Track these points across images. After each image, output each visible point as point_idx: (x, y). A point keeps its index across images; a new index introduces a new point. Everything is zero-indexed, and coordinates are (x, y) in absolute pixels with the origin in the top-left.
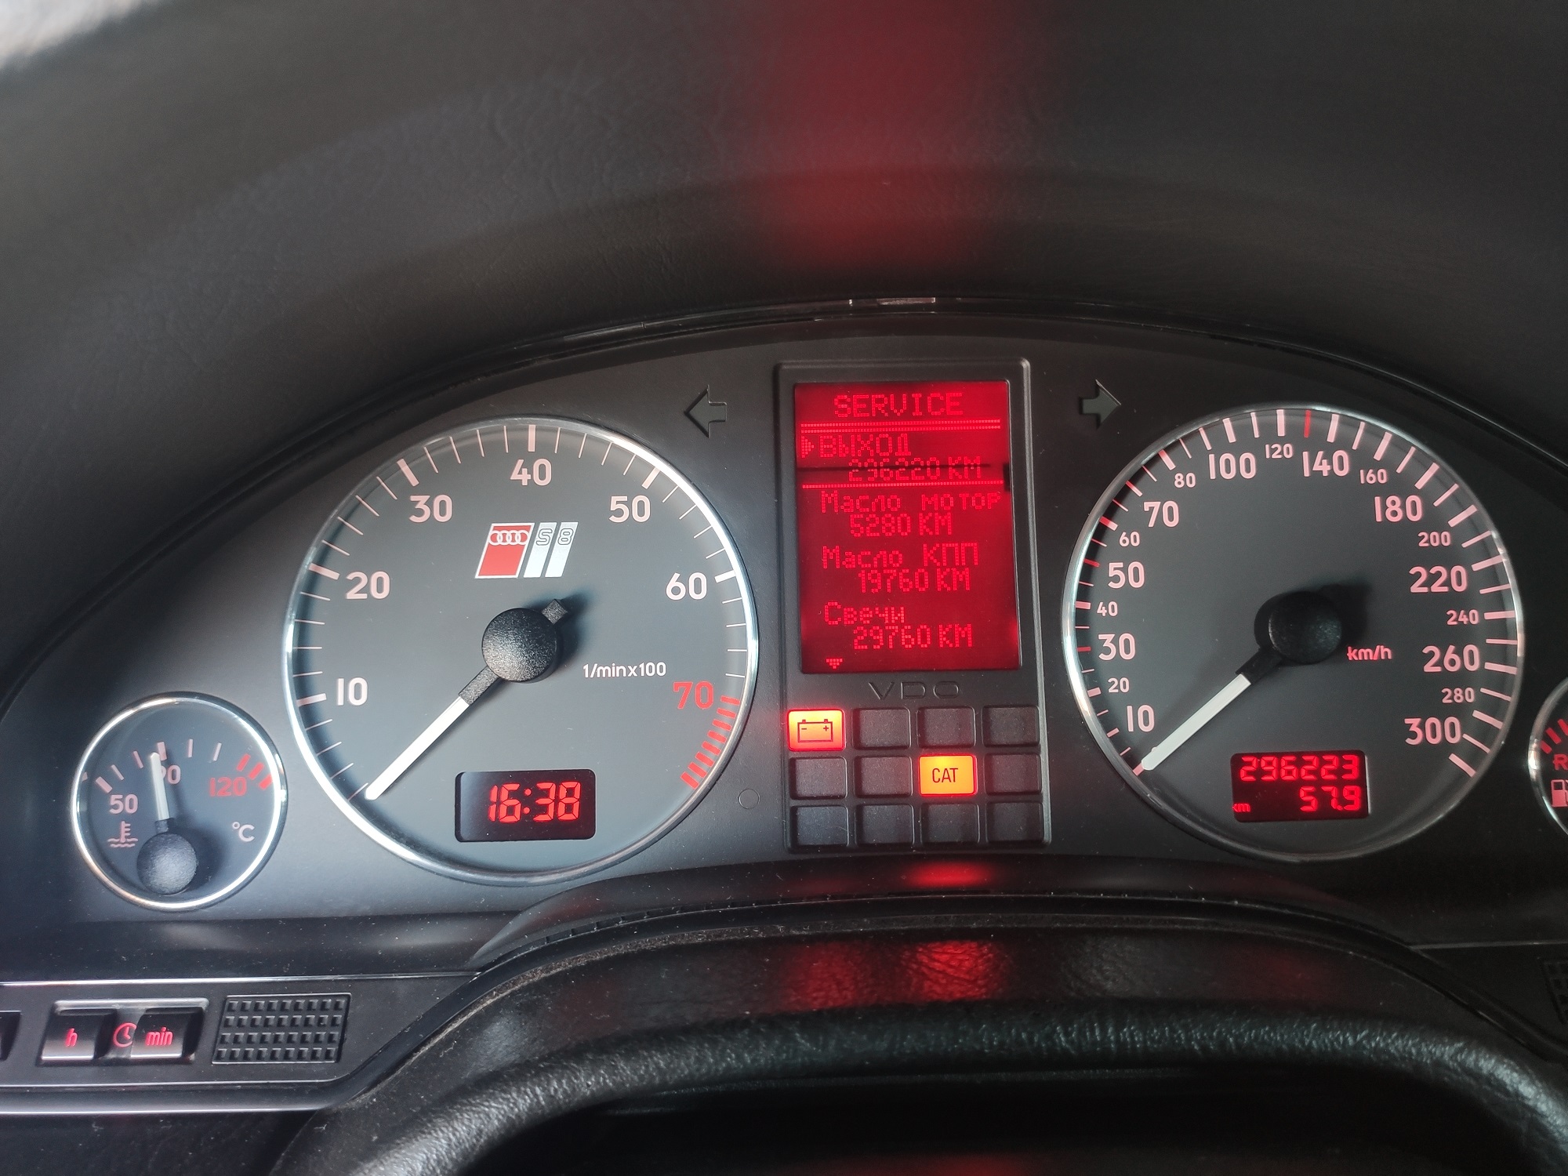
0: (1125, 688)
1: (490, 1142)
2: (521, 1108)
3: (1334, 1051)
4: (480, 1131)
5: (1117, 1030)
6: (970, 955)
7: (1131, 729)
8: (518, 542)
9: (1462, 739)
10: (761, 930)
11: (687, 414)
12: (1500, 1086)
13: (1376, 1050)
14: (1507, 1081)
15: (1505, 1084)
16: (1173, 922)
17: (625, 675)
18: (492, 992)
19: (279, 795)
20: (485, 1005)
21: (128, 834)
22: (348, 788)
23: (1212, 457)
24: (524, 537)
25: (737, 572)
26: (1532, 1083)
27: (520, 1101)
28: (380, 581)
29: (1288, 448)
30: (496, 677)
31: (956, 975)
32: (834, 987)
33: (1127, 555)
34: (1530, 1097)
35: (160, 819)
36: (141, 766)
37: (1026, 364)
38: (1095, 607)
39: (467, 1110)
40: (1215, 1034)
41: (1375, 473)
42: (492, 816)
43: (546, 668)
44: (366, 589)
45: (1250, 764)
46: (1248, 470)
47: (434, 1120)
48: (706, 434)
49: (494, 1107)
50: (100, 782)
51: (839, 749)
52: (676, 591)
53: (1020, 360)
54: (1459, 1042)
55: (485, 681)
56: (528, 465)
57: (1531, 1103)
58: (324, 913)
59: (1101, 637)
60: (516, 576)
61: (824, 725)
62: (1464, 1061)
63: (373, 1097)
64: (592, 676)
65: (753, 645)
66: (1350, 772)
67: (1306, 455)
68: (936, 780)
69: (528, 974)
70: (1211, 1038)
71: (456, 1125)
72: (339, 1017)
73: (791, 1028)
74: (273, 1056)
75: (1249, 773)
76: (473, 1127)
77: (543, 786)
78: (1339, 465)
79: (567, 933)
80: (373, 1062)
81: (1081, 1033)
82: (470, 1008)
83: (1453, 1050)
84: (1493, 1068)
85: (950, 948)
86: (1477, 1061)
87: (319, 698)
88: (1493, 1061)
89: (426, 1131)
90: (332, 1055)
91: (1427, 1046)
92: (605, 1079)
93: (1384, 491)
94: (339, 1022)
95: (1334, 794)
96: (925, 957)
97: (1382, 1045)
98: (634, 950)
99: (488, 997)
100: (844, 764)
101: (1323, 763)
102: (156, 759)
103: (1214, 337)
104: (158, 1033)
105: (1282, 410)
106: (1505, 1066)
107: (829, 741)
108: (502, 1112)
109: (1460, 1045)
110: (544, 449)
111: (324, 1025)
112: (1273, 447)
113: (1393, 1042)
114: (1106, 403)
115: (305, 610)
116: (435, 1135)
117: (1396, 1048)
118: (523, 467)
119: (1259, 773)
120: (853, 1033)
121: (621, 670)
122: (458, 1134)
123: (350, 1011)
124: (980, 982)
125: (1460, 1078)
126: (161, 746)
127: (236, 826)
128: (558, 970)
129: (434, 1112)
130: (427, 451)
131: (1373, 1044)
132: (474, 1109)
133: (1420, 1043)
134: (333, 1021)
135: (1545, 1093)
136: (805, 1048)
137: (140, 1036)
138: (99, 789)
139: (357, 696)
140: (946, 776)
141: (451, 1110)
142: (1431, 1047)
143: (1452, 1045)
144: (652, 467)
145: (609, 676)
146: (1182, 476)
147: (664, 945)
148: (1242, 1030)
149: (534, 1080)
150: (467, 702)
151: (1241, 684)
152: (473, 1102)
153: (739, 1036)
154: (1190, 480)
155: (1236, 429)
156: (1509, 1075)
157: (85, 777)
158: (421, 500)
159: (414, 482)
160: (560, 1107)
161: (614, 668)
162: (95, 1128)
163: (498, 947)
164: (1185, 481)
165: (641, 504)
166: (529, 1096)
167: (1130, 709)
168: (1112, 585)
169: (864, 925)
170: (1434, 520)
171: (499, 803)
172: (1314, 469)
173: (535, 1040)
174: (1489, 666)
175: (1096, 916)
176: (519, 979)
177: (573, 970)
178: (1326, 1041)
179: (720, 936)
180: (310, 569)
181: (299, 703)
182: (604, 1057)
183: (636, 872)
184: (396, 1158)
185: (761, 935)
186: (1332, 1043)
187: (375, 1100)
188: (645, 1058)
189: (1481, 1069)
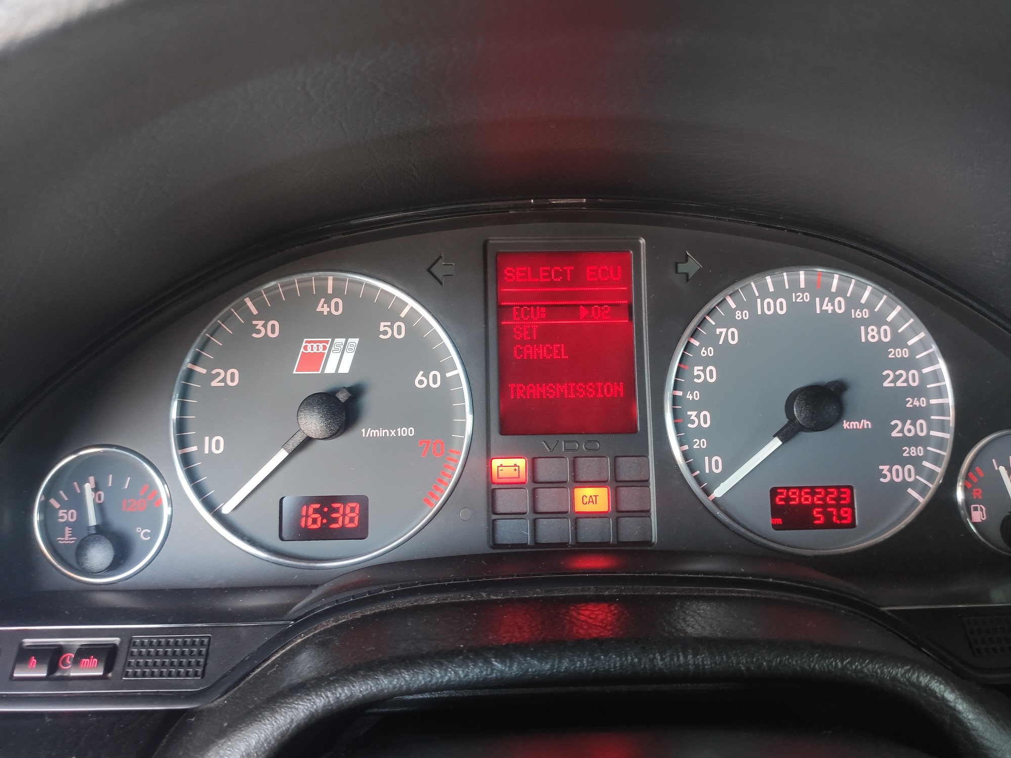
0: (704, 445)
1: (298, 727)
2: (318, 706)
3: (829, 671)
4: (292, 721)
5: (694, 656)
6: (603, 611)
7: (707, 471)
8: (321, 350)
9: (916, 480)
10: (472, 596)
11: (429, 270)
12: (933, 693)
13: (856, 671)
14: (937, 690)
15: (935, 692)
16: (731, 592)
17: (388, 435)
18: (301, 634)
19: (167, 511)
20: (296, 643)
21: (70, 535)
22: (211, 506)
23: (759, 300)
24: (325, 348)
25: (460, 371)
26: (953, 691)
27: (318, 701)
28: (233, 374)
29: (806, 295)
30: (306, 436)
31: (593, 623)
32: (517, 630)
33: (705, 362)
34: (951, 700)
35: (90, 525)
36: (79, 491)
37: (642, 241)
38: (685, 394)
39: (284, 707)
40: (754, 660)
41: (861, 311)
42: (303, 524)
43: (338, 431)
44: (224, 380)
45: (782, 493)
46: (781, 309)
47: (263, 713)
48: (442, 284)
49: (301, 705)
50: (53, 502)
51: (524, 483)
52: (421, 382)
53: (639, 239)
54: (907, 666)
55: (299, 439)
56: (328, 302)
57: (952, 704)
58: (194, 585)
59: (689, 413)
60: (320, 372)
61: (514, 468)
62: (910, 678)
63: (225, 700)
64: (367, 436)
65: (469, 418)
66: (845, 499)
67: (817, 299)
68: (585, 503)
69: (324, 623)
70: (752, 662)
71: (277, 716)
72: (204, 650)
73: (489, 656)
74: (161, 675)
75: (781, 500)
76: (288, 717)
77: (336, 505)
78: (839, 306)
79: (349, 598)
80: (225, 678)
81: (672, 659)
82: (287, 645)
83: (903, 671)
84: (928, 682)
85: (591, 607)
86: (918, 677)
87: (193, 449)
88: (928, 677)
89: (258, 720)
90: (199, 673)
91: (887, 668)
92: (371, 687)
93: (866, 323)
94: (204, 653)
95: (834, 513)
96: (574, 612)
97: (859, 668)
98: (391, 608)
99: (298, 638)
100: (527, 493)
101: (827, 493)
102: (88, 487)
103: (759, 225)
104: (88, 660)
105: (803, 272)
106: (936, 681)
107: (517, 478)
108: (306, 707)
109: (908, 667)
110: (337, 292)
111: (194, 655)
112: (797, 294)
113: (866, 666)
114: (692, 266)
115: (184, 393)
116: (263, 722)
117: (868, 669)
118: (324, 303)
119: (787, 499)
120: (528, 658)
121: (386, 433)
122: (278, 722)
123: (211, 646)
124: (608, 627)
125: (908, 688)
126: (92, 479)
127: (139, 530)
128: (344, 621)
129: (263, 708)
130: (263, 293)
131: (854, 667)
132: (288, 706)
133: (883, 666)
134: (200, 653)
135: (962, 699)
136: (499, 668)
137: (76, 662)
138: (52, 506)
139: (218, 448)
140: (591, 500)
141: (274, 707)
142: (889, 669)
143: (903, 667)
144: (406, 304)
145: (378, 436)
146: (740, 313)
147: (411, 605)
148: (771, 658)
149: (327, 687)
150: (287, 452)
151: (776, 443)
152: (288, 701)
153: (456, 660)
154: (745, 315)
155: (773, 283)
156: (938, 687)
157: (43, 499)
158: (259, 324)
159: (255, 312)
160: (343, 705)
161: (381, 431)
162: (48, 720)
163: (305, 606)
164: (742, 315)
165: (399, 327)
166: (323, 698)
167: (707, 458)
168: (696, 380)
169: (538, 593)
170: (899, 341)
171: (307, 516)
172: (823, 309)
173: (327, 663)
174: (933, 433)
175: (683, 587)
176: (318, 626)
177: (352, 621)
178: (824, 665)
179: (446, 600)
180: (188, 367)
181: (180, 452)
182: (371, 673)
183: (393, 560)
184: (239, 736)
185: (472, 599)
186: (828, 666)
187: (226, 702)
188: (397, 674)
189: (921, 683)
